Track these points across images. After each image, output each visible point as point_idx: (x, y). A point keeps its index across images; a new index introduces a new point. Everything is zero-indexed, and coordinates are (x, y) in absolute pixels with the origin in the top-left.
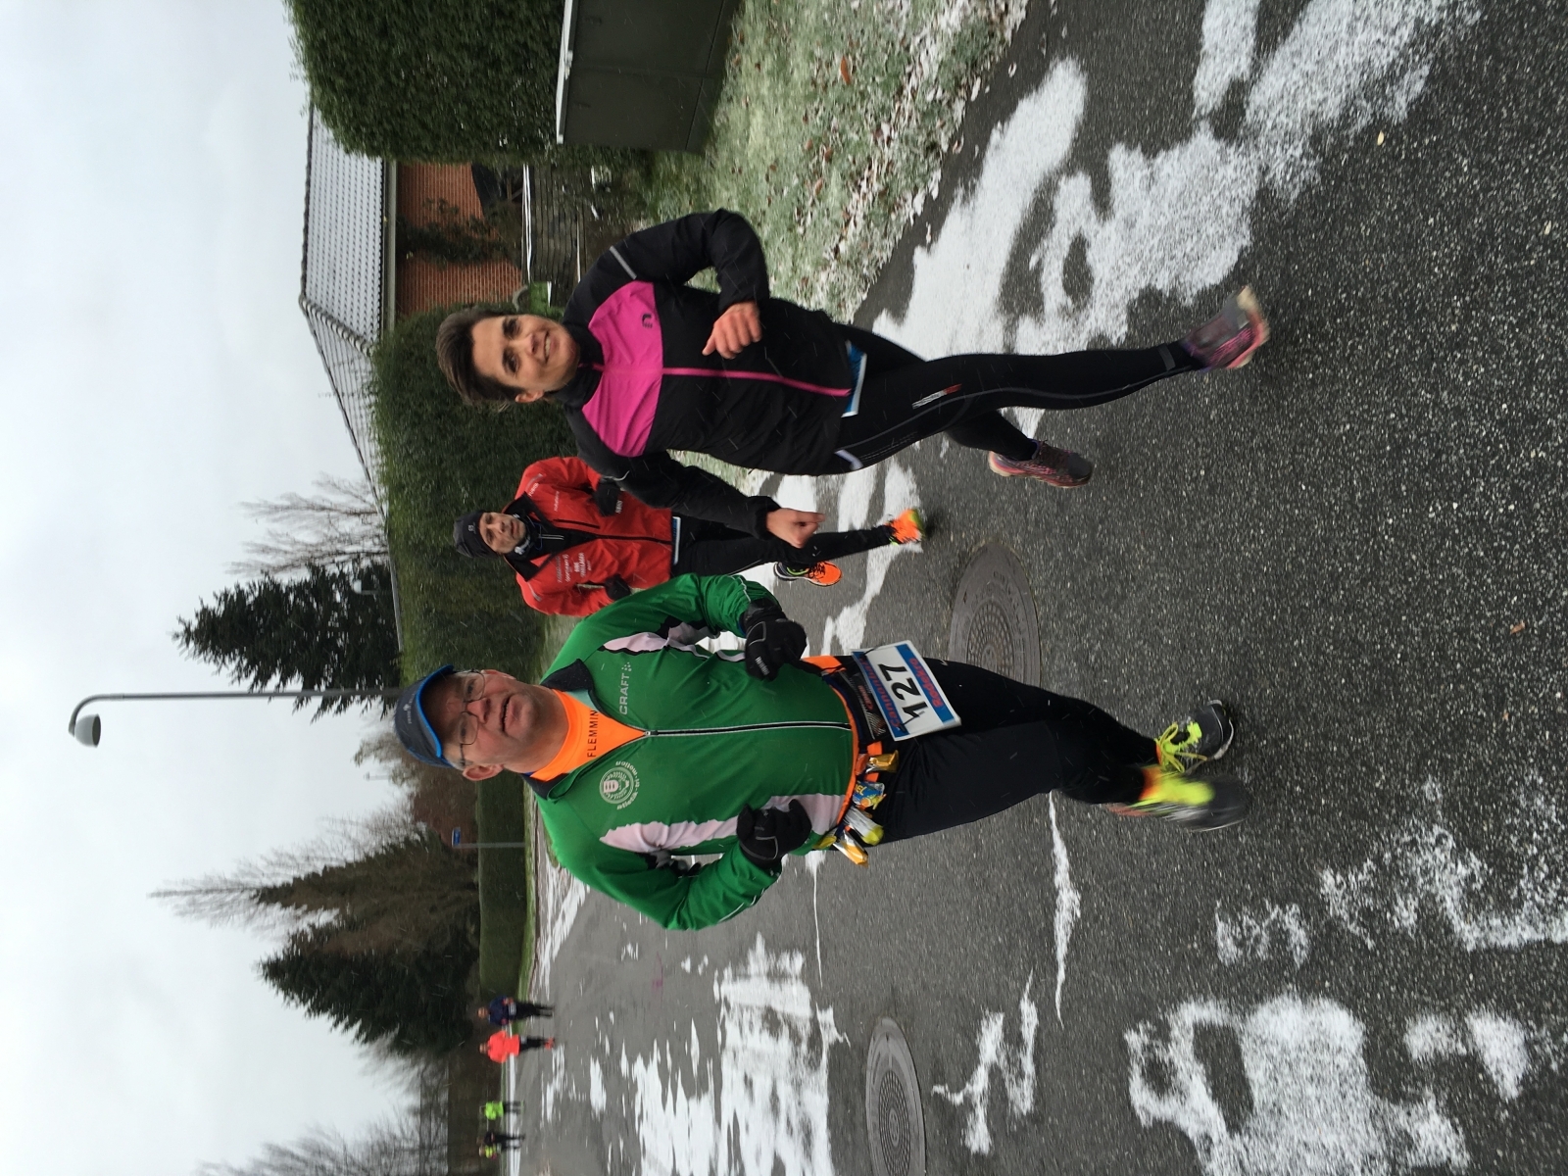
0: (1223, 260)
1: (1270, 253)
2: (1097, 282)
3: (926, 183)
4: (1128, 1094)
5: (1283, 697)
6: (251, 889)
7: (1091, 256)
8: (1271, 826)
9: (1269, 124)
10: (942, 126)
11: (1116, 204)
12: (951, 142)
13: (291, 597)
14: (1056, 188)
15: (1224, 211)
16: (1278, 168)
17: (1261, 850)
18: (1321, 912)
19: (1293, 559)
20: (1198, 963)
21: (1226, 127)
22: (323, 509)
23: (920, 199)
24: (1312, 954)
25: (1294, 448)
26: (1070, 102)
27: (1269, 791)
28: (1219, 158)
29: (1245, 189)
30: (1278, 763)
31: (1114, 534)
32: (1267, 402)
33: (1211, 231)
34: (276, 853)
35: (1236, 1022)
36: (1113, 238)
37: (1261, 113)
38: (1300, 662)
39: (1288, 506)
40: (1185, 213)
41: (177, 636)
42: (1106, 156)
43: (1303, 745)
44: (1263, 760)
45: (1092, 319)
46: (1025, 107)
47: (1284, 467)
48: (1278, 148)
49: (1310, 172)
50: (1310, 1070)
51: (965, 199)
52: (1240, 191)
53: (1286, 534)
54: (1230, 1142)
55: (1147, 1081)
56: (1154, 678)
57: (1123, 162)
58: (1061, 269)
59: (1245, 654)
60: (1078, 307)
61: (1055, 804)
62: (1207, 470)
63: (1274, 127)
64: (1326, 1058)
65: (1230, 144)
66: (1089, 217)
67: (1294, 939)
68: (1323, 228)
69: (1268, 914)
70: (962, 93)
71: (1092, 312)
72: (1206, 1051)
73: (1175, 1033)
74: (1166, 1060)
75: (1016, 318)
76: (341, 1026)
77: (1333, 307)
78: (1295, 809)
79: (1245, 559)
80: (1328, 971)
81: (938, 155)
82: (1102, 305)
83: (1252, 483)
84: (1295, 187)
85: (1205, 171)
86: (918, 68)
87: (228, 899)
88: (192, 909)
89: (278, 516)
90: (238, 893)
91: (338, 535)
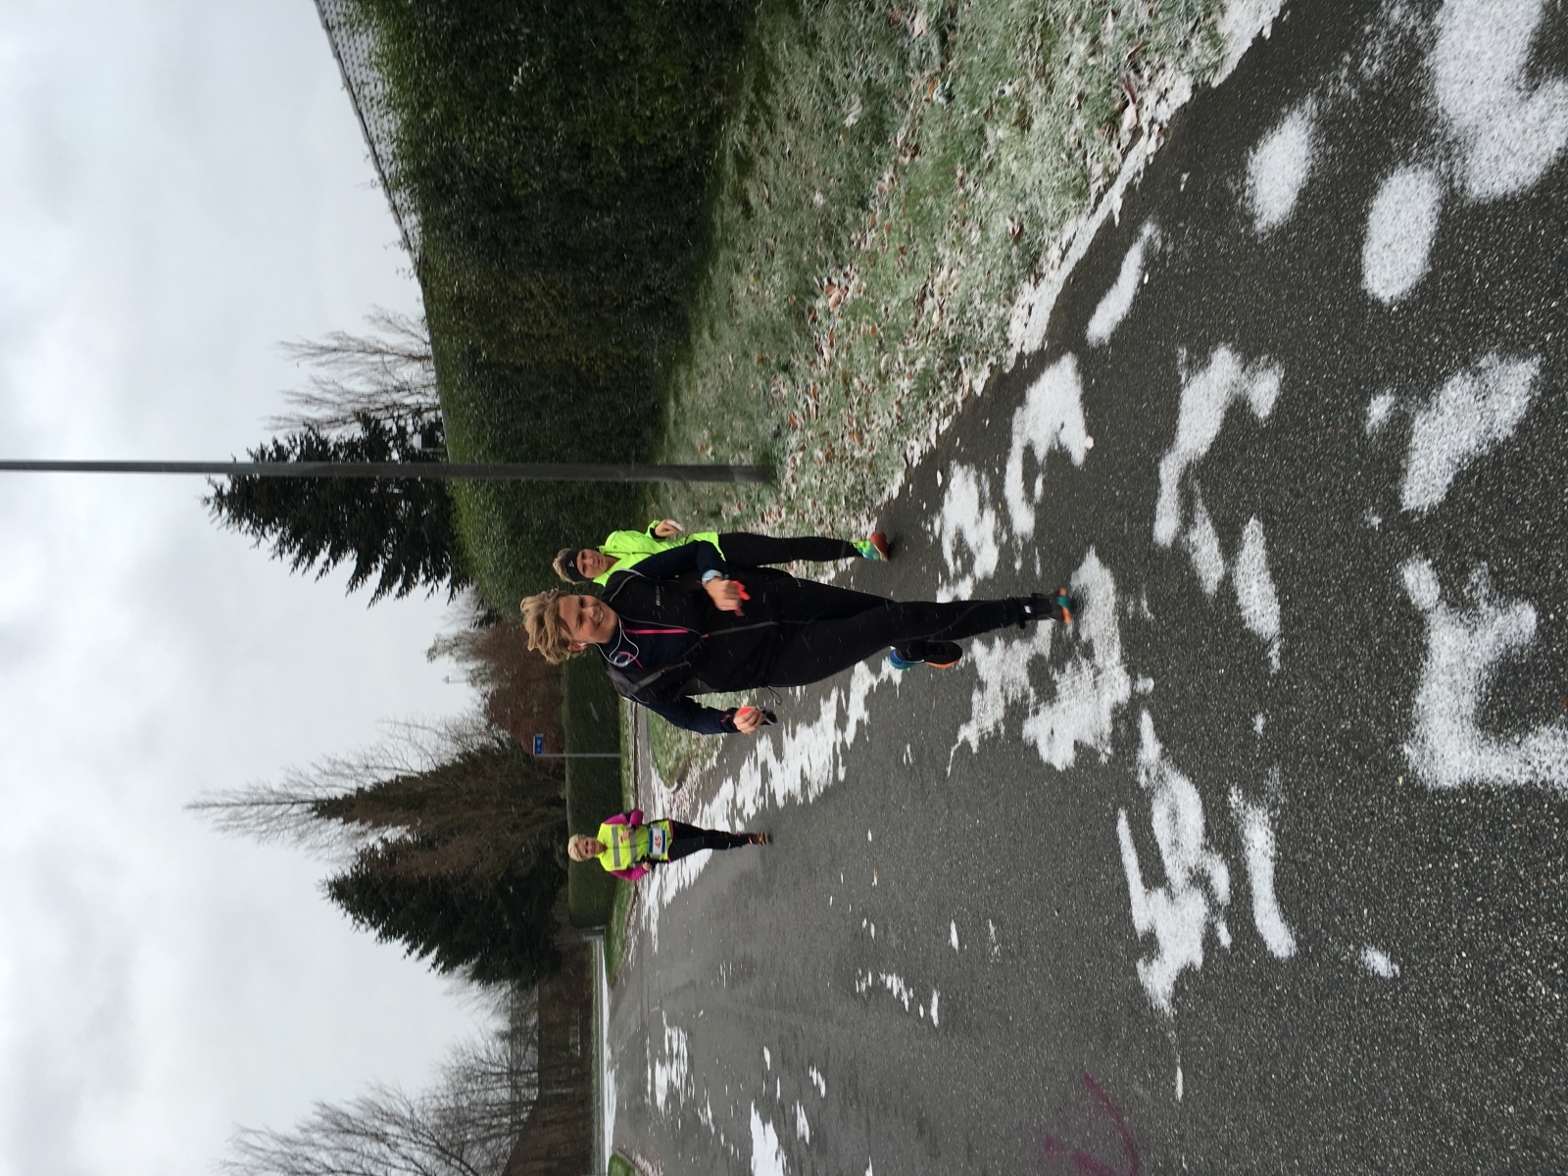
6: (306, 802)
13: (341, 456)
22: (377, 352)
34: (328, 761)
41: (207, 500)
76: (416, 953)
87: (277, 813)
88: (235, 824)
89: (324, 358)
90: (288, 806)
91: (395, 383)
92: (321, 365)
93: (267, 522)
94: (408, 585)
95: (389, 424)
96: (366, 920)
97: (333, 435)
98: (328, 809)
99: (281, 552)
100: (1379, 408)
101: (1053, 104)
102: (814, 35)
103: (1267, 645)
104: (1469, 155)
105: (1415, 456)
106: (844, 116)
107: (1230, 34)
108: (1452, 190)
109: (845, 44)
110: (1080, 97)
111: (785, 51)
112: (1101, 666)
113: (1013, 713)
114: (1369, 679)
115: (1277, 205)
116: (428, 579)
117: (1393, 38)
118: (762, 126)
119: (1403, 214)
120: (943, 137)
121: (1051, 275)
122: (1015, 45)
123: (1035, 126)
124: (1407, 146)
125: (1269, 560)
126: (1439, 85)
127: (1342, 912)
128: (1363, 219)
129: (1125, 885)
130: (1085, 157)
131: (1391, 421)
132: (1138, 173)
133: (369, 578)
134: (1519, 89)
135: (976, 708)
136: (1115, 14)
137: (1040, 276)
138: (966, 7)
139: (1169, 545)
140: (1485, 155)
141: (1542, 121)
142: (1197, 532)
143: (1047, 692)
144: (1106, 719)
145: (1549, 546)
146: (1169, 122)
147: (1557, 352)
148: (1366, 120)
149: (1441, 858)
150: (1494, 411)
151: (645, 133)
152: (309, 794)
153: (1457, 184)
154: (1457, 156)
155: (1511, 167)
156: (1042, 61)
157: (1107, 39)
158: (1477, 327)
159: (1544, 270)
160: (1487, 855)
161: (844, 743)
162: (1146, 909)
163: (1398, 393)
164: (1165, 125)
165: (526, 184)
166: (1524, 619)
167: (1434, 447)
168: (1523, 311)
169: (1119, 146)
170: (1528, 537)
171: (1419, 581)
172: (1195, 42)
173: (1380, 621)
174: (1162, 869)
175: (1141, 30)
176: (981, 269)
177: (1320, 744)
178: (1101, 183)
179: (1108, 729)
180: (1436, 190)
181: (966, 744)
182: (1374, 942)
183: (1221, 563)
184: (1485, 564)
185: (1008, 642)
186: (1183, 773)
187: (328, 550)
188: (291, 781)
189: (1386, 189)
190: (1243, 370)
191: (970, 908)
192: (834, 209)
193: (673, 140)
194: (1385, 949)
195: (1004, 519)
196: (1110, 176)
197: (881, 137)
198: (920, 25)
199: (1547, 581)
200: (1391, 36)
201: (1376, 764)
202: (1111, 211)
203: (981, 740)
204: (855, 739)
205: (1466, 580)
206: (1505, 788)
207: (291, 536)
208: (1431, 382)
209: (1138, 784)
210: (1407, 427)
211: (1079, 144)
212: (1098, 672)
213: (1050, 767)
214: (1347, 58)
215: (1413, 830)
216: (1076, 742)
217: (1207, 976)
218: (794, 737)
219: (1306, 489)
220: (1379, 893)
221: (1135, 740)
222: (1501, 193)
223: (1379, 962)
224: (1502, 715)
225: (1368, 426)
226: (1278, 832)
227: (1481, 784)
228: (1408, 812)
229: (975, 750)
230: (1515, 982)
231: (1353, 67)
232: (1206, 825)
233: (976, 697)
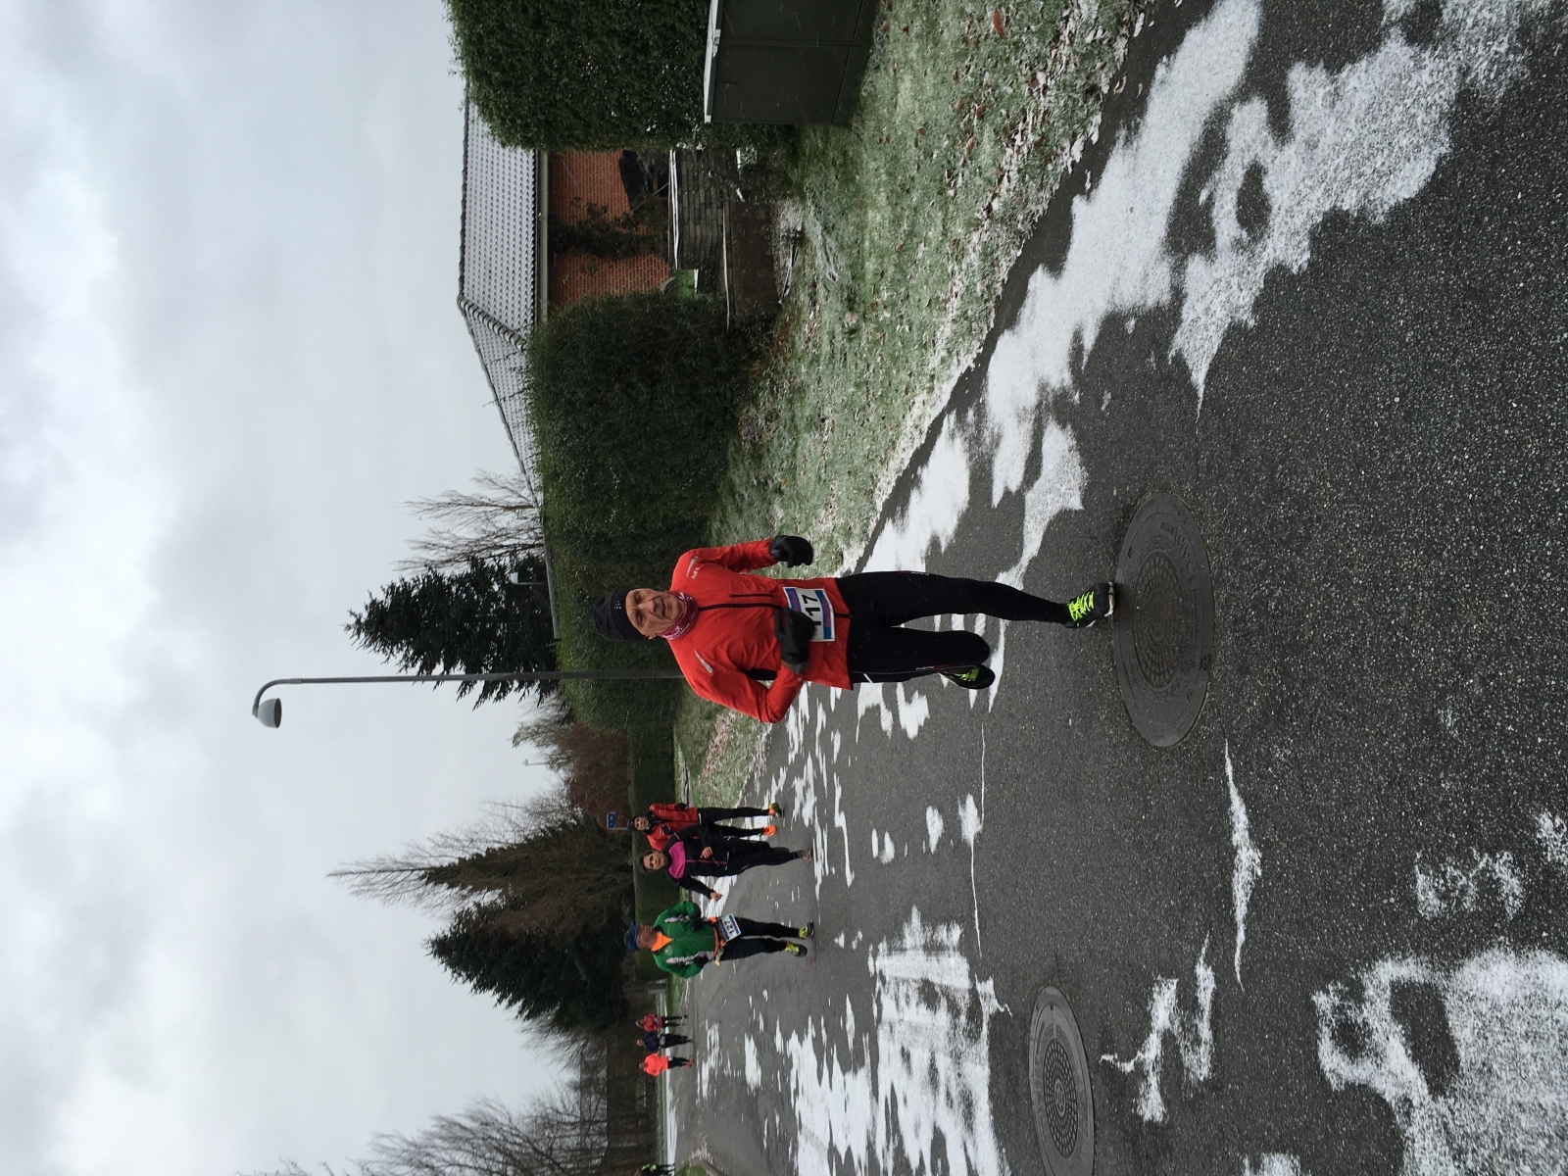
0: (1418, 171)
1: (1472, 158)
2: (1275, 210)
3: (1085, 127)
4: (1317, 1057)
5: (1492, 632)
6: (420, 869)
7: (1268, 184)
8: (1479, 769)
9: (1470, 21)
10: (1102, 68)
11: (1296, 125)
12: (1112, 83)
13: (454, 589)
14: (1229, 117)
15: (1419, 119)
16: (1481, 67)
17: (1467, 796)
18: (1537, 857)
19: (1503, 482)
20: (1395, 917)
21: (1420, 30)
22: (482, 504)
23: (1078, 145)
24: (1527, 904)
25: (1503, 364)
26: (1244, 25)
27: (1476, 732)
28: (1412, 64)
29: (1442, 93)
30: (1488, 702)
31: (1296, 472)
32: (1470, 318)
33: (1404, 142)
34: (442, 836)
35: (1439, 979)
36: (1293, 164)
37: (1461, 10)
38: (1512, 592)
39: (1497, 427)
40: (1374, 127)
41: (349, 627)
42: (1284, 77)
43: (1515, 682)
44: (1469, 700)
45: (1269, 250)
46: (1193, 36)
47: (1491, 386)
48: (1480, 45)
49: (1518, 66)
50: (1525, 1027)
51: (1128, 141)
52: (1437, 96)
53: (1495, 456)
54: (1433, 1105)
55: (1337, 1044)
56: (1344, 621)
57: (1304, 83)
58: (1235, 200)
59: (1447, 590)
60: (1254, 239)
61: (1232, 759)
62: (1403, 396)
63: (1475, 24)
64: (1545, 1014)
65: (1424, 49)
66: (1265, 144)
67: (1505, 889)
68: (1533, 124)
69: (1476, 863)
70: (1124, 31)
71: (1269, 241)
72: (1405, 1010)
73: (1370, 992)
74: (1360, 1021)
75: (1185, 258)
76: (505, 1002)
77: (1546, 208)
78: (1506, 750)
79: (1448, 487)
80: (1546, 921)
81: (1098, 98)
82: (1282, 234)
83: (1455, 406)
84: (1500, 84)
85: (1397, 79)
86: (1076, 11)
87: (399, 879)
88: (366, 888)
89: (440, 512)
90: (409, 873)
91: (495, 529)
92: (437, 517)
93: (394, 643)
94: (505, 691)
96: (464, 974)
98: (437, 876)
99: (406, 666)
116: (520, 687)
133: (474, 686)
152: (425, 863)
187: (442, 663)
188: (410, 852)
207: (414, 654)
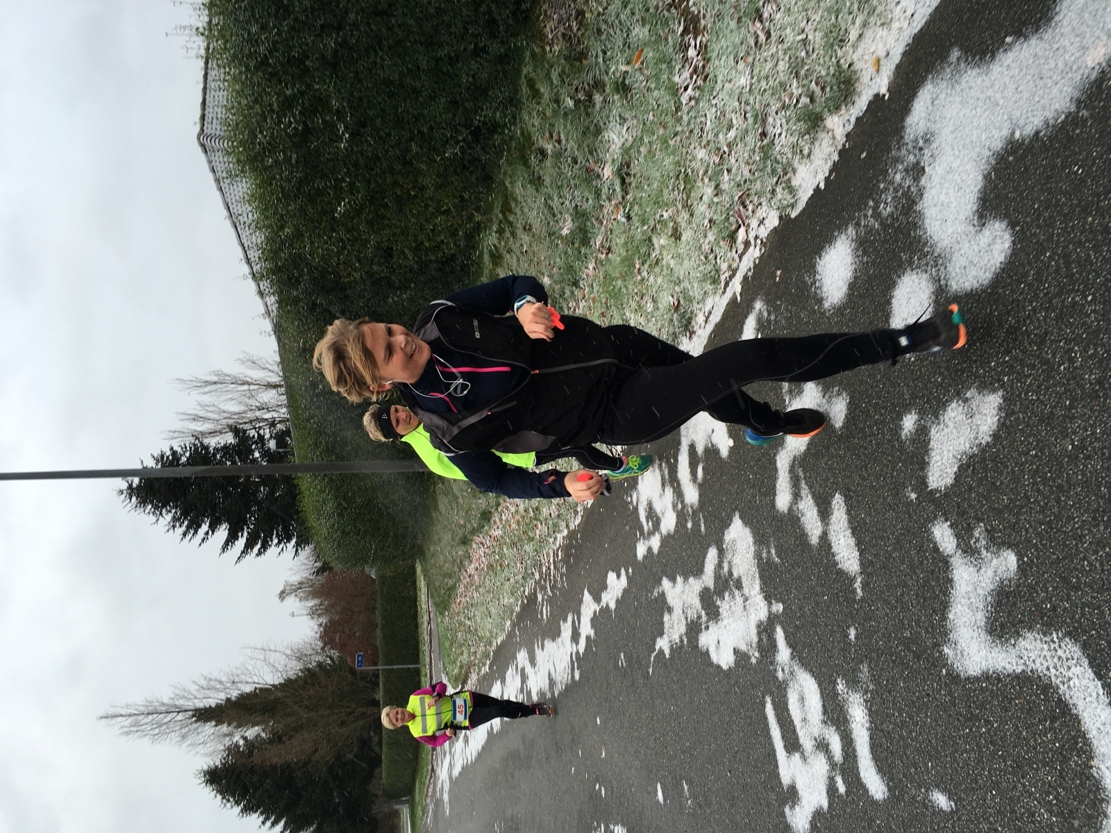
6: (188, 710)
13: (218, 456)
22: (244, 384)
34: (205, 679)
41: (121, 492)
76: (268, 824)
87: (166, 720)
88: (135, 729)
89: (207, 389)
90: (175, 714)
91: (258, 404)
92: (205, 393)
93: (164, 506)
94: (265, 547)
95: (252, 433)
96: (231, 799)
97: (213, 442)
98: (204, 715)
99: (174, 527)
100: (909, 423)
101: (694, 225)
102: (539, 178)
103: (853, 580)
104: (948, 265)
105: (933, 454)
106: (561, 229)
107: (800, 186)
108: (940, 286)
109: (559, 184)
110: (710, 221)
111: (520, 189)
112: (747, 595)
113: (692, 629)
114: (919, 602)
115: (836, 292)
116: (279, 542)
117: (897, 192)
118: (508, 234)
119: (912, 300)
120: (626, 243)
121: (699, 332)
122: (668, 187)
123: (684, 238)
124: (911, 258)
125: (850, 522)
126: (927, 221)
127: (915, 765)
128: (889, 303)
129: (774, 751)
130: (716, 258)
131: (917, 431)
132: (750, 270)
133: (236, 542)
134: (974, 225)
135: (666, 625)
136: (729, 171)
137: (692, 333)
138: (636, 162)
139: (786, 512)
140: (958, 265)
141: (989, 245)
142: (803, 503)
143: (713, 614)
144: (754, 631)
145: (1019, 513)
146: (767, 238)
147: (1012, 388)
148: (885, 242)
149: (974, 725)
150: (978, 425)
151: (430, 240)
152: (190, 705)
153: (943, 282)
154: (942, 265)
155: (974, 273)
156: (685, 198)
157: (724, 186)
158: (963, 372)
159: (999, 337)
160: (1003, 722)
161: (578, 653)
162: (789, 769)
163: (919, 413)
164: (764, 240)
165: (349, 274)
166: (1008, 562)
167: (944, 448)
168: (989, 363)
169: (736, 252)
170: (1007, 507)
171: (943, 535)
172: (779, 189)
173: (921, 563)
174: (797, 739)
175: (745, 181)
176: (655, 327)
177: (892, 647)
178: (727, 274)
179: (755, 639)
180: (930, 286)
181: (661, 651)
182: (937, 786)
183: (819, 523)
184: (982, 524)
185: (686, 579)
186: (806, 669)
187: (208, 524)
188: (177, 695)
189: (901, 284)
190: (824, 396)
191: (670, 772)
192: (557, 287)
193: (448, 243)
194: (944, 791)
195: (679, 493)
196: (732, 270)
197: (586, 242)
198: (608, 172)
199: (1021, 536)
200: (896, 190)
201: (928, 661)
202: (735, 293)
203: (671, 648)
204: (586, 650)
205: (972, 536)
206: (1009, 676)
207: (181, 515)
208: (939, 406)
209: (777, 678)
210: (926, 435)
211: (712, 250)
212: (746, 599)
213: (719, 667)
214: (871, 203)
215: (955, 706)
216: (734, 649)
217: (832, 816)
218: (543, 649)
219: (869, 476)
220: (937, 751)
221: (773, 647)
222: (969, 288)
223: (941, 800)
224: (1002, 625)
225: (903, 434)
226: (870, 710)
227: (994, 673)
228: (950, 693)
229: (667, 656)
230: (1027, 810)
231: (876, 208)
232: (824, 706)
233: (666, 618)
